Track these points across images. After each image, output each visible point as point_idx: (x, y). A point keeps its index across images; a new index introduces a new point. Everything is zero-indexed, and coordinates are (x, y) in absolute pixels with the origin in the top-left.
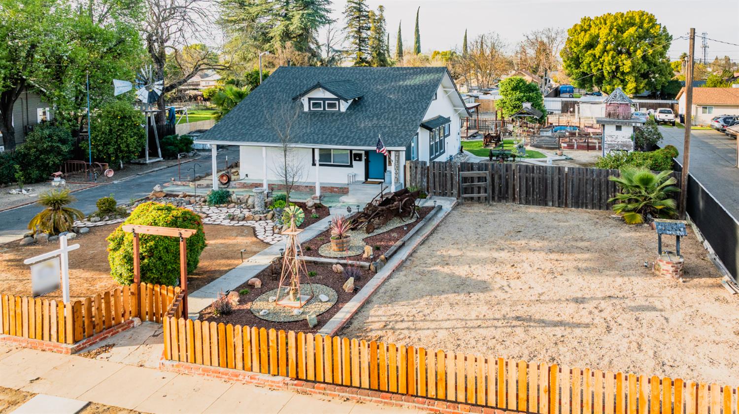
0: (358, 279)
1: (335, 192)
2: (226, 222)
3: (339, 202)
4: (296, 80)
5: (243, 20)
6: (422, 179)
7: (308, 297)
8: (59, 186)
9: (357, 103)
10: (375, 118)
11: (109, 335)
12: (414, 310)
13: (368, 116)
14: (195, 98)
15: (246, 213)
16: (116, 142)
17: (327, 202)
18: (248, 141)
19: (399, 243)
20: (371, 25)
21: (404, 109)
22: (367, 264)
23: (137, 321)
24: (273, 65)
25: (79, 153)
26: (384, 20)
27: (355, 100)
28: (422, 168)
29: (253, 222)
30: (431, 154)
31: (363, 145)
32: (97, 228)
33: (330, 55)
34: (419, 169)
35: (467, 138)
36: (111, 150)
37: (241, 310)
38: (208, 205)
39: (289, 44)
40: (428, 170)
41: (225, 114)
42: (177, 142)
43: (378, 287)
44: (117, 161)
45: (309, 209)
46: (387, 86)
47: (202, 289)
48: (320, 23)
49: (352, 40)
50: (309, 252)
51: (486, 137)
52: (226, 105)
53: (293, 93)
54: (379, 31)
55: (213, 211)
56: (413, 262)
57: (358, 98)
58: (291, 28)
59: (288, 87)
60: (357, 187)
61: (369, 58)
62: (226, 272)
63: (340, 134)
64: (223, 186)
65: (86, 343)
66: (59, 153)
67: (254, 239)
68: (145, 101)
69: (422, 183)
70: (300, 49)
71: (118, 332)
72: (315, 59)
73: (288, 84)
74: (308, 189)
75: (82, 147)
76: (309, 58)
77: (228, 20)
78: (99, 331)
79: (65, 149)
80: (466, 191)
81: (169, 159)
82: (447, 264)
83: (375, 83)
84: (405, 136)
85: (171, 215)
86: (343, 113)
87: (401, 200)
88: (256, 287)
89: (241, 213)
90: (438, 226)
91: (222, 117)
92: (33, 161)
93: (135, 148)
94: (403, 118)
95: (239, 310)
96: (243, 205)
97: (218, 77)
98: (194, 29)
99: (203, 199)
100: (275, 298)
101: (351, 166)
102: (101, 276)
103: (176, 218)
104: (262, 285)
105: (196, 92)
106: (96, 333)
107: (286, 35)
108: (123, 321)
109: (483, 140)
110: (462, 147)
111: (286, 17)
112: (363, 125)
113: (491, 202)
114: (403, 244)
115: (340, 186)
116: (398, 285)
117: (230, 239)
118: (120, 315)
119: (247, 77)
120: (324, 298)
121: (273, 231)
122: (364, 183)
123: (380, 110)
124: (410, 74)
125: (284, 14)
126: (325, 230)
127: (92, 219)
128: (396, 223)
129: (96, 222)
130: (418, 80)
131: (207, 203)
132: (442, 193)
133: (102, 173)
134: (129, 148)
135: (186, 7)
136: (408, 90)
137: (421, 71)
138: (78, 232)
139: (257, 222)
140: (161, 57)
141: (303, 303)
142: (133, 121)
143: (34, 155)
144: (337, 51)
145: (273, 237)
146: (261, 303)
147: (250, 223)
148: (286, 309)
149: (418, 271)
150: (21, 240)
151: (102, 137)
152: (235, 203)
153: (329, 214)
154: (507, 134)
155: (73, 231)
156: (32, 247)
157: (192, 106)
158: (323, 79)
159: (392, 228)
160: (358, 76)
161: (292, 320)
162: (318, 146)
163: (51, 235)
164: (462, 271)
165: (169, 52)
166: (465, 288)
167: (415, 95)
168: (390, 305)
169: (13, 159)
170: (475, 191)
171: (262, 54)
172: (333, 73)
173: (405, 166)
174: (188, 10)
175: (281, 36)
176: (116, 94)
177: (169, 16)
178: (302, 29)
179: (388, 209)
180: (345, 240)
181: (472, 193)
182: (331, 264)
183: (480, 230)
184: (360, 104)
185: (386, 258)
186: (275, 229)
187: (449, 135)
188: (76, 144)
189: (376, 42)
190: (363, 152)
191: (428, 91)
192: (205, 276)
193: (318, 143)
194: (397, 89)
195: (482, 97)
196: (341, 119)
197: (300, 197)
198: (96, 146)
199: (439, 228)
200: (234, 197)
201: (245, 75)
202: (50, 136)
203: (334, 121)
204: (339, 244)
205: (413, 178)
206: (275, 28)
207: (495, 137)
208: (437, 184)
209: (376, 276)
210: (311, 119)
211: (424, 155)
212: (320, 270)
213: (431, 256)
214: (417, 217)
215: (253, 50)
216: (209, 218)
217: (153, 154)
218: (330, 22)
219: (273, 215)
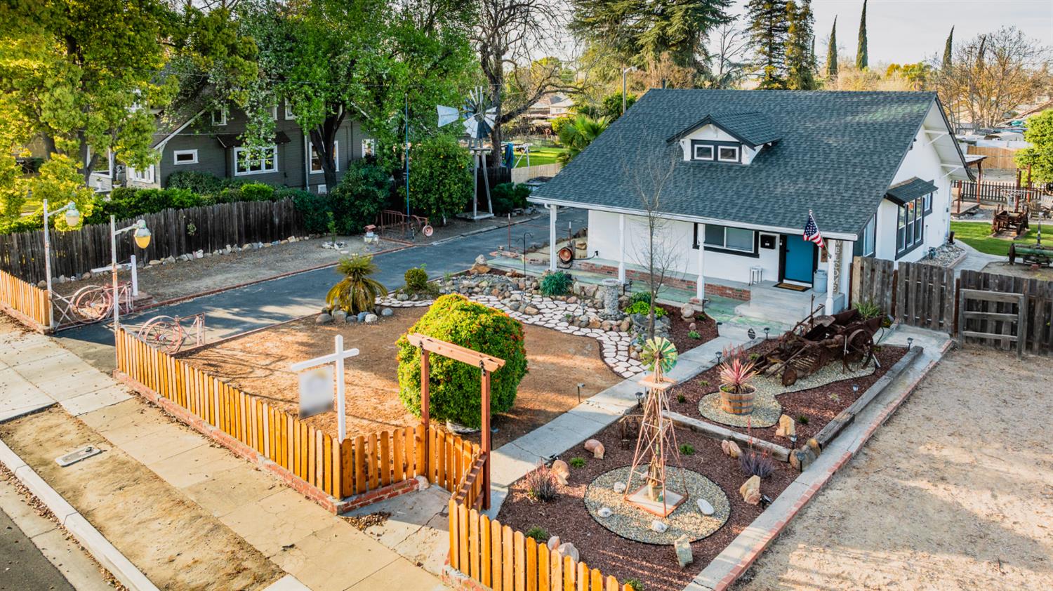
0: (767, 478)
1: (729, 296)
2: (563, 326)
3: (735, 315)
4: (674, 109)
5: (605, 21)
6: (883, 291)
7: (679, 498)
8: (371, 244)
9: (770, 152)
10: (802, 179)
11: (386, 496)
12: (879, 575)
13: (790, 176)
14: (540, 130)
15: (591, 314)
16: (438, 190)
17: (714, 311)
18: (599, 203)
19: (843, 417)
20: (789, 23)
21: (855, 165)
22: (784, 451)
23: (422, 482)
24: (642, 86)
25: (396, 201)
26: (811, 15)
27: (766, 145)
28: (884, 272)
29: (601, 332)
30: (899, 245)
31: (779, 225)
32: (402, 310)
33: (725, 70)
34: (878, 274)
35: (958, 215)
36: (432, 199)
37: (570, 497)
38: (542, 294)
39: (665, 55)
40: (896, 277)
41: (574, 156)
42: (511, 193)
43: (805, 504)
44: (439, 214)
45: (686, 320)
46: (823, 124)
47: (518, 441)
48: (712, 22)
49: (758, 47)
50: (683, 406)
51: (998, 218)
52: (575, 144)
53: (668, 131)
54: (803, 32)
55: (546, 304)
56: (871, 459)
57: (773, 143)
58: (670, 31)
59: (660, 122)
60: (766, 292)
61: (785, 76)
62: (556, 416)
63: (740, 201)
64: (564, 266)
65: (356, 502)
66: (375, 199)
67: (600, 363)
68: (474, 135)
69: (882, 299)
70: (681, 63)
71: (397, 494)
72: (703, 78)
73: (661, 117)
74: (685, 286)
75: (399, 193)
76: (694, 76)
77: (584, 23)
78: (373, 486)
79: (381, 194)
80: (970, 324)
81: (501, 216)
82: (943, 479)
83: (803, 118)
84: (857, 214)
85: (477, 322)
86: (746, 166)
87: (848, 333)
88: (595, 456)
89: (584, 314)
90: (916, 388)
91: (570, 160)
92: (348, 208)
93: (460, 199)
94: (853, 180)
95: (567, 496)
96: (587, 301)
97: (570, 102)
98: (537, 35)
99: (534, 284)
100: (623, 486)
101: (756, 255)
102: (394, 390)
103: (483, 326)
104: (605, 454)
105: (543, 123)
106: (370, 490)
107: (662, 42)
108: (404, 477)
109: (991, 222)
110: (952, 234)
111: (665, 16)
112: (779, 190)
113: (1024, 353)
114: (852, 420)
115: (736, 287)
116: (844, 508)
117: (565, 358)
118: (401, 468)
119: (606, 103)
120: (707, 508)
121: (629, 353)
122: (776, 286)
123: (811, 164)
124: (866, 104)
125: (659, 12)
126: (710, 366)
127: (399, 296)
128: (834, 374)
129: (403, 301)
130: (881, 115)
131: (540, 292)
132: (921, 321)
133: (420, 231)
134: (452, 198)
135: (528, 5)
136: (861, 131)
137: (885, 99)
138: (379, 314)
139: (606, 332)
140: (497, 74)
141: (670, 507)
142: (458, 163)
143: (349, 201)
144: (735, 65)
145: (628, 365)
146: (602, 490)
147: (595, 333)
148: (641, 512)
149: (883, 484)
150: (318, 314)
151: (421, 182)
152: (577, 296)
153: (718, 336)
154: (1041, 214)
155: (374, 312)
156: (329, 328)
157: (537, 141)
158: (715, 109)
159: (828, 381)
160: (772, 107)
161: (649, 540)
162: (703, 221)
163: (349, 314)
164: (978, 503)
165: (507, 68)
166: (989, 548)
167: (875, 141)
168: (828, 550)
169: (328, 204)
170: (989, 327)
171: (627, 70)
172: (732, 99)
173: (852, 266)
174: (531, 8)
175: (655, 44)
176: (440, 125)
177: (507, 18)
178: (685, 32)
179: (822, 346)
180: (744, 396)
181: (983, 329)
182: (721, 437)
183: (1007, 413)
184: (775, 153)
185: (820, 445)
186: (631, 351)
187: (930, 211)
188: (393, 189)
189: (796, 50)
190: (778, 236)
191: (898, 136)
192: (525, 418)
193: (703, 215)
194: (842, 128)
195: (982, 142)
196: (743, 177)
197: (672, 297)
198: (415, 193)
199: (917, 393)
200: (576, 286)
201: (604, 100)
202: (366, 177)
203: (731, 179)
204: (735, 401)
205: (866, 287)
206: (647, 32)
207: (1019, 219)
208: (912, 305)
209: (802, 477)
210: (694, 175)
211: (885, 248)
212: (699, 444)
213: (909, 454)
214: (876, 366)
215: (616, 65)
216: (541, 316)
217: (483, 208)
218: (727, 20)
219: (631, 325)
